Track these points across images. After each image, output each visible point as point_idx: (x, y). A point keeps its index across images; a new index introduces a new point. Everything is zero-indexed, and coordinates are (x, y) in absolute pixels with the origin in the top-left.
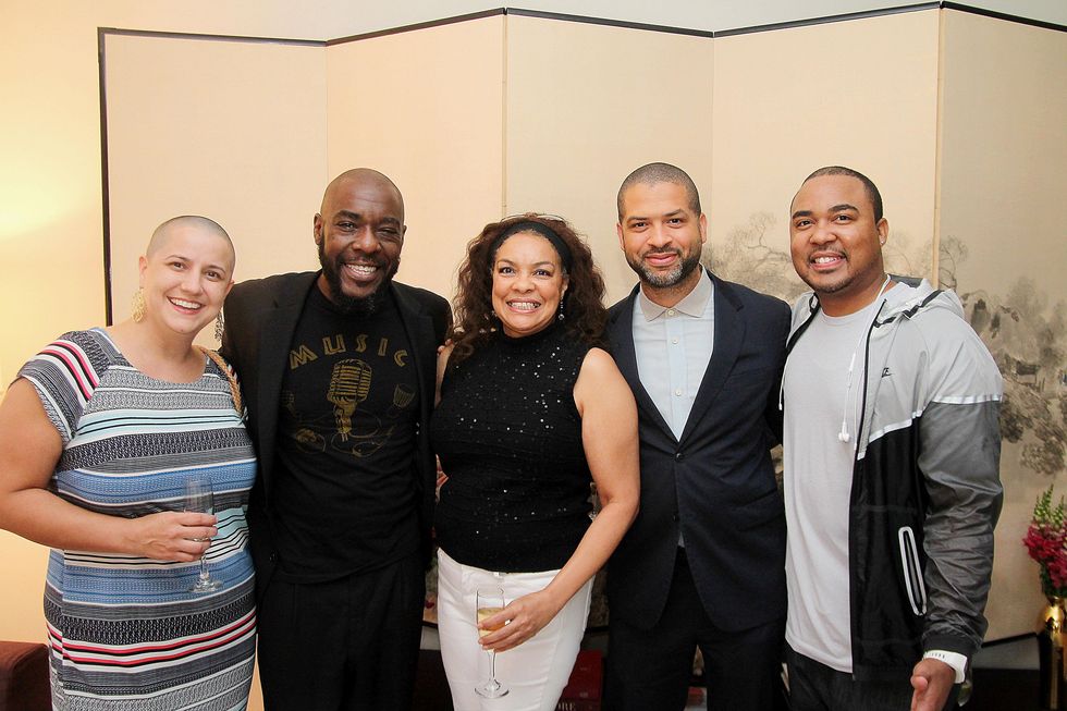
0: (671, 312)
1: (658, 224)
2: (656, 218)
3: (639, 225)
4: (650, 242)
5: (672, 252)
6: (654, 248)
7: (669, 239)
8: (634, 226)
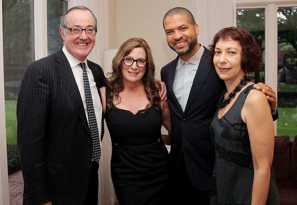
0: (187, 63)
1: (176, 31)
2: (175, 29)
3: (170, 32)
4: (174, 38)
5: (184, 40)
6: (176, 40)
7: (181, 36)
8: (168, 33)
